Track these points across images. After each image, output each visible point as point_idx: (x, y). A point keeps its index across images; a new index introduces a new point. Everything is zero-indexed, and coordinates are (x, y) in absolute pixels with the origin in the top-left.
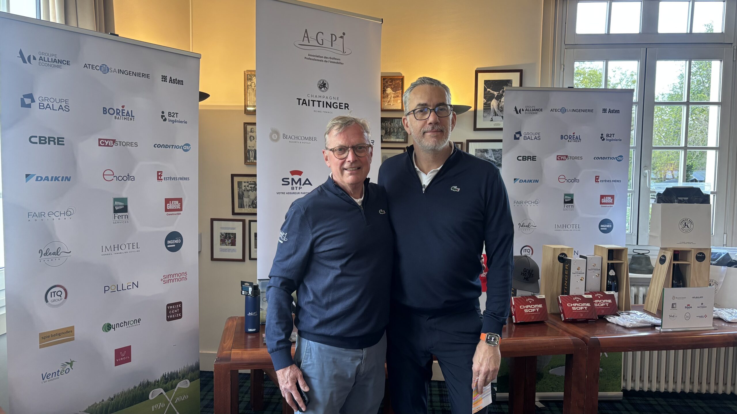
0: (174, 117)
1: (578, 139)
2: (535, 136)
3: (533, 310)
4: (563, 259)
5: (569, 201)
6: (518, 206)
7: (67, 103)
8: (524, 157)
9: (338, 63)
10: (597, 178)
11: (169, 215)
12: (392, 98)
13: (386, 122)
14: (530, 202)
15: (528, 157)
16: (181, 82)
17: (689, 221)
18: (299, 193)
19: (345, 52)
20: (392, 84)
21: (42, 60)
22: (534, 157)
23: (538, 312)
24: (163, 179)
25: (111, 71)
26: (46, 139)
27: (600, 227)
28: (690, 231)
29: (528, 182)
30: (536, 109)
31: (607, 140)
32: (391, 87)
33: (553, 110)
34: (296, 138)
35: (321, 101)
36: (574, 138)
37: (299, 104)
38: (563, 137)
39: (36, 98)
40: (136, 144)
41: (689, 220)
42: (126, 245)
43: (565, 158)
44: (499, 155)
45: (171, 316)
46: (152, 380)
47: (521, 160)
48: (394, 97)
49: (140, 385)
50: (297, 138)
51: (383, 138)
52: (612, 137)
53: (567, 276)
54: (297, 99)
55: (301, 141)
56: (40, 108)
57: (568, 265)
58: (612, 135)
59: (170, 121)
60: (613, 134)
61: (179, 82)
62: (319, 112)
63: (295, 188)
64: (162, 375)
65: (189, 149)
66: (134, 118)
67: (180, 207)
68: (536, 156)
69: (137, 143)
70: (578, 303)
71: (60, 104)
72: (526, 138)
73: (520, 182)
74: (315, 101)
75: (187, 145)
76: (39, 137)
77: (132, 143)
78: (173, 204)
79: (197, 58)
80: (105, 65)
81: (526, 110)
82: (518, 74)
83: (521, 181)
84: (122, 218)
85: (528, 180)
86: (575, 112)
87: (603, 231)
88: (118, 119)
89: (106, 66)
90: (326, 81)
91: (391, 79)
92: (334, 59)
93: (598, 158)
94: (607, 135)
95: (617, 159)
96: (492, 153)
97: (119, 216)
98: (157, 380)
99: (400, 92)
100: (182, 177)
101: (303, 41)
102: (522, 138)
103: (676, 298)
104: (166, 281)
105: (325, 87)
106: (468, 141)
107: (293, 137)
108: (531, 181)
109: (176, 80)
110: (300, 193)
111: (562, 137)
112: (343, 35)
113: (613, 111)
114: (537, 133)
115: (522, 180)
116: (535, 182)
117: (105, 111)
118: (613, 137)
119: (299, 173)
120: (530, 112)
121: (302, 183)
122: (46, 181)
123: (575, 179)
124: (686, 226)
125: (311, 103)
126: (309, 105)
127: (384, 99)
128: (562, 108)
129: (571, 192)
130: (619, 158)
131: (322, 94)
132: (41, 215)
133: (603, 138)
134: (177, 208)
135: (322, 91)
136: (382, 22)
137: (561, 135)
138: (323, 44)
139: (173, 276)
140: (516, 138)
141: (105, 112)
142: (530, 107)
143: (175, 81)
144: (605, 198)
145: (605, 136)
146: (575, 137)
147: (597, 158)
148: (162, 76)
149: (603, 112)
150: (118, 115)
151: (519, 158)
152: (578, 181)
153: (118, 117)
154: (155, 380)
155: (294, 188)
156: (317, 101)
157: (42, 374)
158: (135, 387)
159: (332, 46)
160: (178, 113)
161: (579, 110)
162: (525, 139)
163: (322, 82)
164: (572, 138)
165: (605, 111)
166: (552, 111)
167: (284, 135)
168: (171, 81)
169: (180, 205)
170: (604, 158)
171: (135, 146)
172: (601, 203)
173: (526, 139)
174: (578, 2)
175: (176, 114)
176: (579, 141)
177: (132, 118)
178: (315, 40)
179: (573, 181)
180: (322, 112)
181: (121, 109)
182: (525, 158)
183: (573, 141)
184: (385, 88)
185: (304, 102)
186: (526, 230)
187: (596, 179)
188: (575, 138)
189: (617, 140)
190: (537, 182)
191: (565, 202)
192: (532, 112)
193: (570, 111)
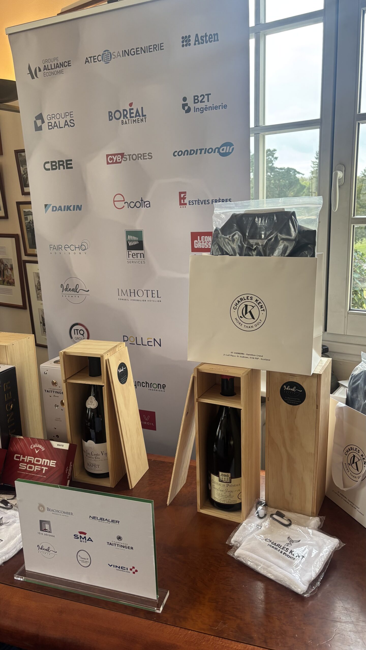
1: (140, 116)
2: (65, 119)
5: (136, 244)
6: (56, 253)
8: (53, 164)
10: (182, 195)
14: (72, 248)
15: (59, 161)
17: (257, 301)
22: (68, 162)
28: (258, 326)
29: (64, 210)
30: (60, 63)
31: (196, 110)
33: (89, 59)
36: (132, 115)
38: (113, 115)
41: (254, 298)
43: (119, 160)
52: (207, 103)
58: (206, 97)
60: (208, 95)
68: (71, 160)
72: (51, 125)
73: (53, 211)
81: (44, 69)
83: (55, 209)
85: (65, 206)
86: (128, 55)
93: (181, 153)
94: (196, 99)
95: (219, 152)
102: (45, 126)
108: (68, 208)
111: (111, 116)
113: (204, 39)
114: (67, 114)
115: (56, 207)
116: (77, 210)
118: (208, 101)
120: (51, 71)
123: (142, 200)
124: (249, 314)
128: (105, 51)
129: (138, 228)
130: (223, 150)
133: (186, 108)
137: (109, 112)
140: (38, 129)
142: (51, 60)
144: (200, 239)
145: (190, 102)
146: (134, 111)
149: (183, 46)
151: (47, 166)
152: (148, 206)
161: (135, 50)
162: (50, 127)
164: (128, 116)
165: (186, 41)
166: (88, 61)
170: (192, 152)
172: (194, 249)
176: (142, 120)
179: (138, 205)
182: (54, 166)
183: (130, 121)
187: (181, 199)
188: (134, 115)
189: (216, 108)
190: (80, 209)
191: (130, 248)
192: (54, 70)
193: (120, 55)
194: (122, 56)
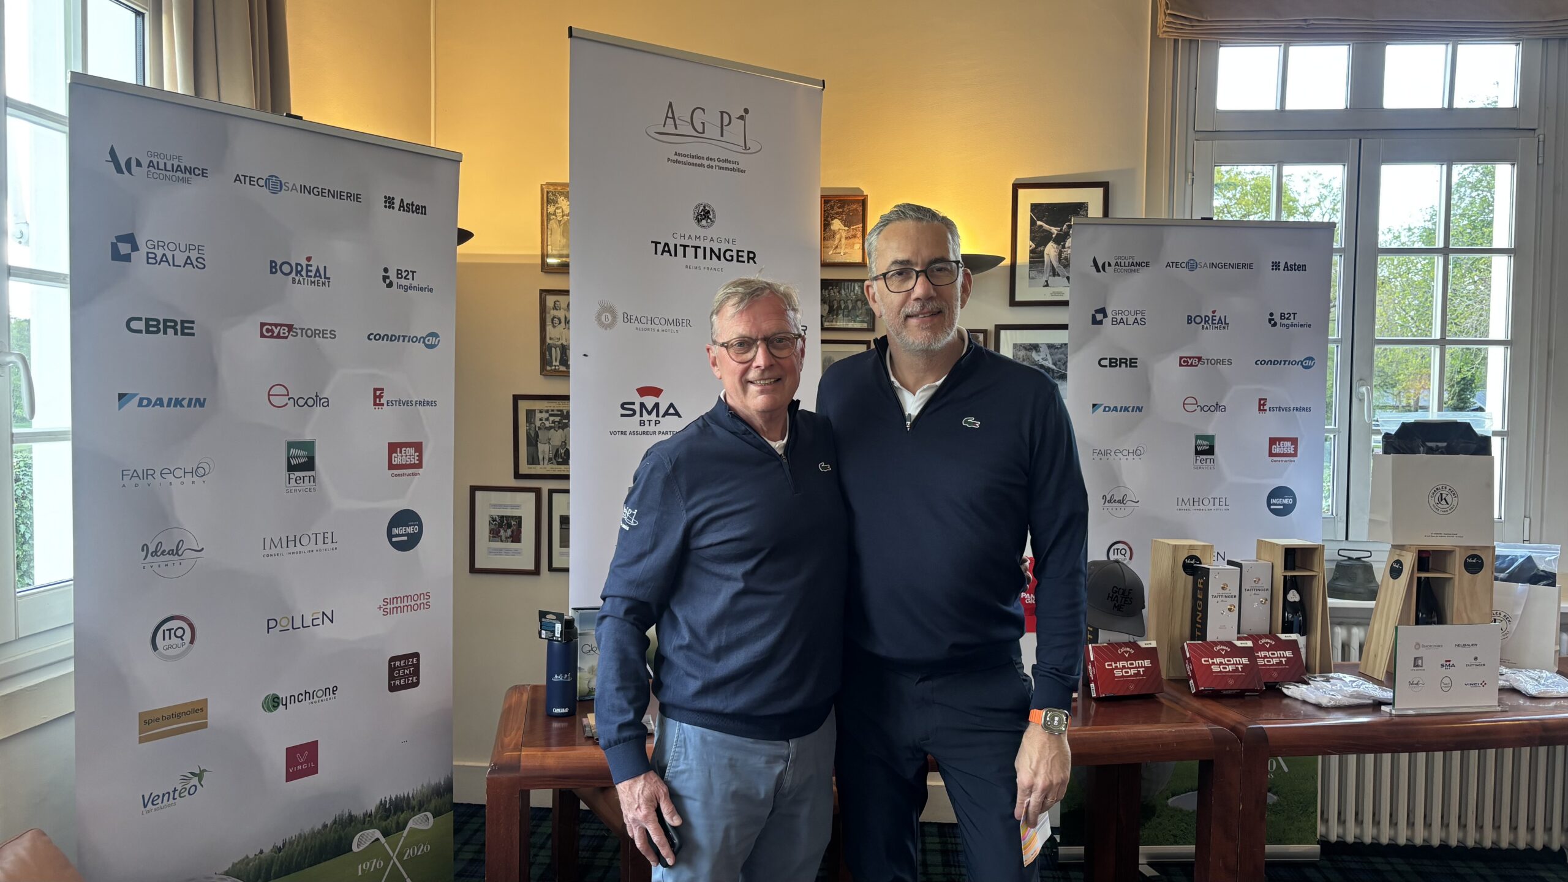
0: (408, 279)
1: (1223, 323)
2: (1135, 316)
3: (1133, 672)
4: (1194, 568)
5: (1206, 449)
6: (1101, 459)
7: (200, 252)
8: (1113, 361)
9: (733, 170)
10: (1262, 402)
11: (397, 475)
12: (843, 241)
13: (830, 288)
14: (1125, 453)
15: (1121, 359)
16: (421, 210)
17: (1450, 490)
18: (654, 433)
19: (748, 148)
20: (843, 211)
21: (154, 167)
23: (1142, 676)
24: (385, 404)
25: (287, 189)
26: (160, 324)
27: (1269, 504)
28: (1452, 510)
29: (1121, 411)
30: (1136, 263)
31: (1282, 325)
32: (840, 218)
33: (1171, 264)
34: (649, 322)
35: (700, 247)
36: (1214, 322)
37: (656, 253)
38: (1193, 319)
39: (141, 241)
40: (333, 332)
41: (1448, 488)
42: (310, 535)
43: (1195, 363)
44: (1062, 356)
45: (397, 682)
46: (358, 812)
47: (1106, 366)
48: (846, 238)
49: (335, 822)
50: (652, 321)
51: (825, 321)
52: (1292, 320)
53: (1201, 602)
54: (652, 242)
55: (660, 327)
56: (148, 263)
57: (1202, 581)
58: (1292, 315)
59: (399, 286)
60: (1294, 314)
61: (419, 209)
62: (696, 268)
63: (647, 423)
64: (378, 802)
65: (436, 343)
66: (329, 282)
67: (417, 460)
68: (1137, 359)
69: (335, 331)
70: (1224, 657)
71: (187, 254)
72: (1116, 321)
73: (1104, 411)
74: (688, 246)
75: (434, 335)
76: (146, 319)
77: (325, 332)
78: (403, 454)
79: (454, 160)
80: (276, 177)
81: (1116, 265)
82: (1100, 191)
83: (1107, 409)
84: (304, 483)
85: (1122, 407)
86: (1216, 267)
87: (1276, 512)
88: (298, 283)
89: (278, 178)
90: (709, 206)
91: (840, 201)
92: (727, 161)
93: (1264, 362)
94: (1282, 316)
95: (1302, 364)
96: (1048, 351)
97: (298, 478)
98: (369, 812)
99: (859, 228)
100: (422, 401)
101: (664, 126)
102: (1107, 322)
103: (1423, 646)
104: (388, 611)
105: (708, 218)
106: (999, 328)
107: (644, 320)
108: (1126, 409)
109: (413, 205)
110: (657, 433)
111: (1191, 320)
112: (744, 114)
113: (1293, 267)
114: (1138, 312)
115: (1109, 408)
116: (1136, 411)
117: (274, 267)
118: (1294, 319)
119: (656, 392)
120: (1124, 268)
121: (661, 412)
122: (159, 407)
123: (1217, 405)
124: (1444, 500)
125: (680, 250)
126: (676, 255)
127: (826, 242)
128: (1191, 260)
129: (1210, 432)
130: (1306, 363)
131: (701, 232)
132: (147, 475)
133: (1273, 322)
134: (412, 462)
135: (703, 227)
136: (824, 87)
137: (1188, 316)
138: (703, 132)
139: (402, 599)
140: (1095, 322)
141: (274, 270)
142: (1124, 258)
143: (411, 207)
144: (1279, 445)
145: (1277, 318)
146: (1217, 318)
147: (1261, 363)
148: (385, 197)
149: (1273, 269)
150: (299, 275)
151: (1103, 362)
152: (1223, 410)
153: (299, 280)
154: (365, 811)
155: (644, 423)
156: (692, 247)
157: (143, 796)
158: (325, 826)
159: (722, 136)
160: (415, 272)
161: (1223, 265)
162: (1114, 323)
163: (702, 208)
164: (1210, 322)
165: (1276, 266)
166: (1170, 266)
167: (626, 315)
168: (403, 207)
169: (417, 456)
170: (1276, 362)
171: (330, 337)
172: (1271, 454)
173: (1116, 323)
174: (1220, 46)
175: (411, 274)
176: (1224, 328)
177: (326, 280)
178: (687, 124)
179: (1212, 409)
180: (702, 268)
181: (304, 263)
182: (1114, 363)
183: (1211, 327)
184: (829, 219)
185: (666, 250)
186: (1119, 508)
187: (1260, 405)
188: (1216, 322)
189: (1301, 326)
190: (1140, 411)
191: (1198, 453)
192: (1128, 268)
193: (1207, 266)
194: (1208, 267)
